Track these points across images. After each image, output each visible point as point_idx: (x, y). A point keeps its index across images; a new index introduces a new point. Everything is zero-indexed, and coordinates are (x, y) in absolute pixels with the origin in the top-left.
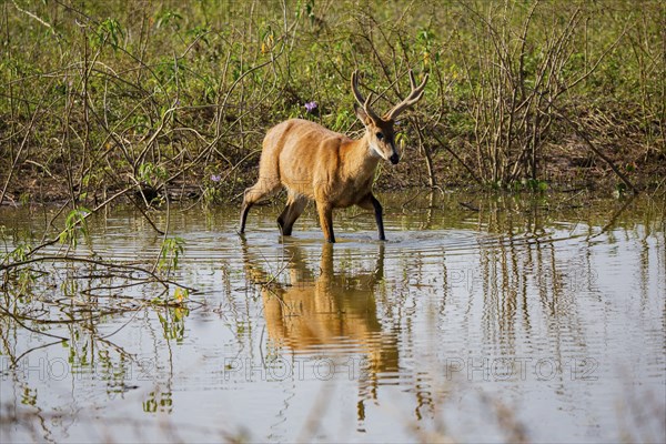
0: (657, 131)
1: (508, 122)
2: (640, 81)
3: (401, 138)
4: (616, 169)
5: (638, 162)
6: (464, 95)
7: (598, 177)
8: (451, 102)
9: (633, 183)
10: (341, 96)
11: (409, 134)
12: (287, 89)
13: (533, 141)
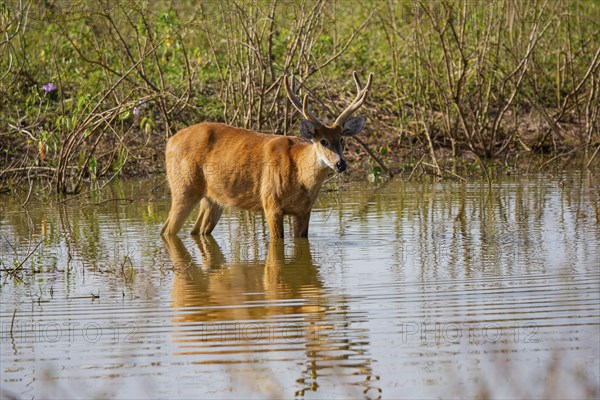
0: (409, 114)
1: (258, 104)
2: (392, 63)
3: (146, 122)
4: (370, 152)
5: (392, 146)
6: (211, 78)
7: (352, 161)
8: (197, 86)
9: (387, 166)
10: (81, 80)
11: (155, 119)
12: (22, 73)
13: (284, 124)
